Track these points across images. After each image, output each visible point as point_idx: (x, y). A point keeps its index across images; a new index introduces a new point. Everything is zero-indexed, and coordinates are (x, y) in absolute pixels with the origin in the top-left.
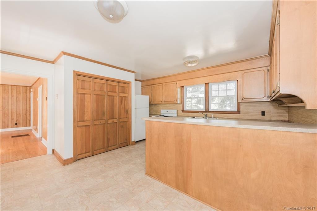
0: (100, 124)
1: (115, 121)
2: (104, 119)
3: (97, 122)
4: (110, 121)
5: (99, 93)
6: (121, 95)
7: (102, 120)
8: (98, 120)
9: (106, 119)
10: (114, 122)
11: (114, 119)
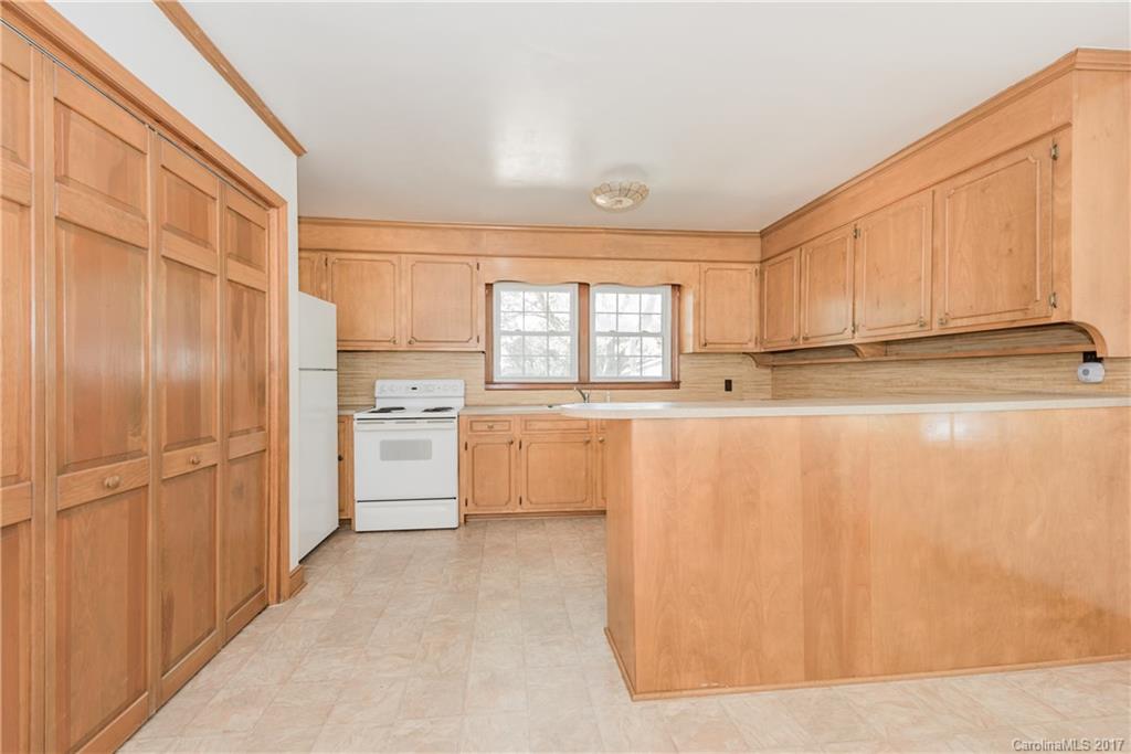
0: (114, 495)
1: (207, 454)
2: (140, 453)
3: (84, 485)
4: (178, 462)
5: (103, 217)
6: (239, 272)
7: (123, 456)
8: (98, 461)
9: (150, 447)
10: (202, 465)
11: (197, 441)
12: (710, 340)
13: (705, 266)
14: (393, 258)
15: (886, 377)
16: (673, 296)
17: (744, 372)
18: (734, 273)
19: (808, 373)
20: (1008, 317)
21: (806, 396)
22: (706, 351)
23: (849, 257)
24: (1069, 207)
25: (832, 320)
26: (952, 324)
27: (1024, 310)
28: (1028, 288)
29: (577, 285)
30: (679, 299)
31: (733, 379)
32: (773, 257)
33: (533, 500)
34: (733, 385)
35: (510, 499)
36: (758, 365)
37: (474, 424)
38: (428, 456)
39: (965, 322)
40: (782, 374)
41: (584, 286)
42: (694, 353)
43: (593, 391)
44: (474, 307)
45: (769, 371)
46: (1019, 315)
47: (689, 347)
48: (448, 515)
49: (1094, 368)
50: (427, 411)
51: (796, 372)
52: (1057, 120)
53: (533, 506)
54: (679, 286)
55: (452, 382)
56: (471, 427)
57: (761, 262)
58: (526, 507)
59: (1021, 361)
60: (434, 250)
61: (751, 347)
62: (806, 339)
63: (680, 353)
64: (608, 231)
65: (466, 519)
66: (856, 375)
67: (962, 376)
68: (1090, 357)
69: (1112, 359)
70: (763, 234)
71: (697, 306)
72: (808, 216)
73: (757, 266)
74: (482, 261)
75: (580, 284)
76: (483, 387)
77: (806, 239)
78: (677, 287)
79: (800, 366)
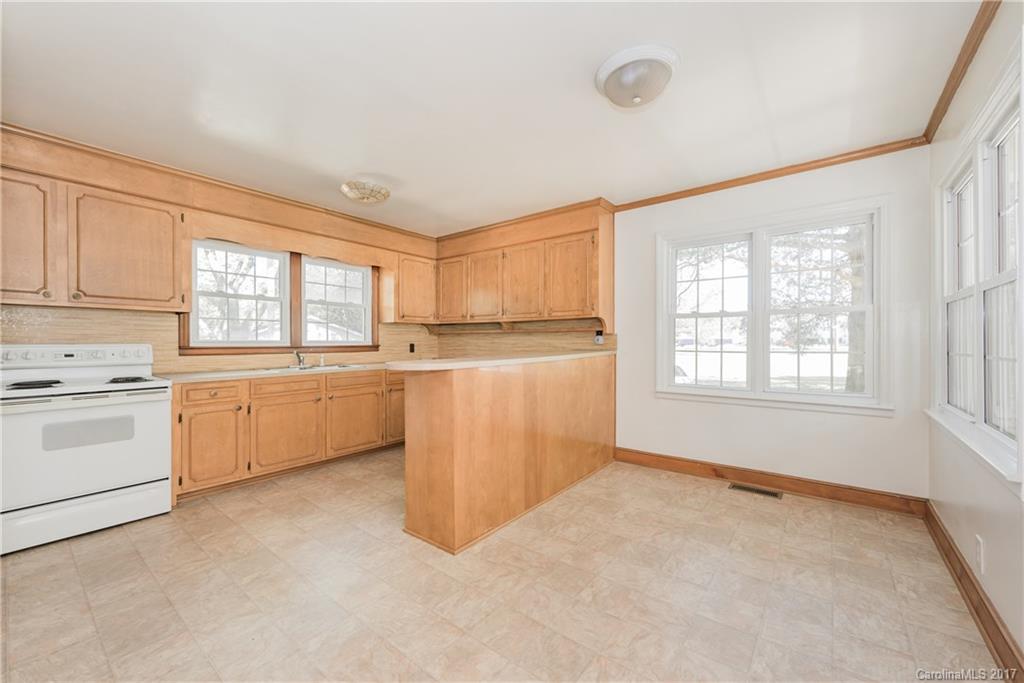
12: (406, 314)
13: (403, 256)
14: (45, 183)
15: (513, 342)
16: (373, 275)
17: (421, 338)
18: (422, 265)
19: (465, 339)
20: (576, 313)
21: (464, 355)
22: (402, 322)
23: (500, 268)
24: (598, 266)
25: (481, 304)
26: (553, 314)
27: (583, 310)
28: (584, 300)
29: (288, 255)
30: (378, 278)
31: (415, 344)
32: (447, 258)
33: (263, 463)
34: (415, 348)
35: (237, 468)
36: (431, 333)
37: (191, 393)
38: (130, 435)
39: (559, 314)
40: (445, 340)
41: (296, 256)
42: (395, 323)
43: (308, 355)
44: (177, 263)
45: (436, 338)
46: (580, 313)
47: (389, 316)
48: (161, 498)
49: (600, 337)
50: (115, 381)
51: (457, 338)
52: (593, 226)
53: (263, 469)
54: (378, 268)
55: (131, 348)
56: (187, 396)
57: (437, 260)
58: (256, 470)
59: (574, 334)
60: (118, 188)
61: (432, 321)
62: (472, 317)
63: (379, 322)
64: (328, 212)
65: (181, 500)
66: (496, 341)
67: (547, 341)
68: (600, 333)
69: (607, 334)
70: (439, 240)
71: (397, 287)
72: (469, 237)
73: (435, 262)
74: (188, 213)
75: (292, 253)
76: (177, 352)
77: (472, 250)
78: (376, 269)
79: (459, 334)
